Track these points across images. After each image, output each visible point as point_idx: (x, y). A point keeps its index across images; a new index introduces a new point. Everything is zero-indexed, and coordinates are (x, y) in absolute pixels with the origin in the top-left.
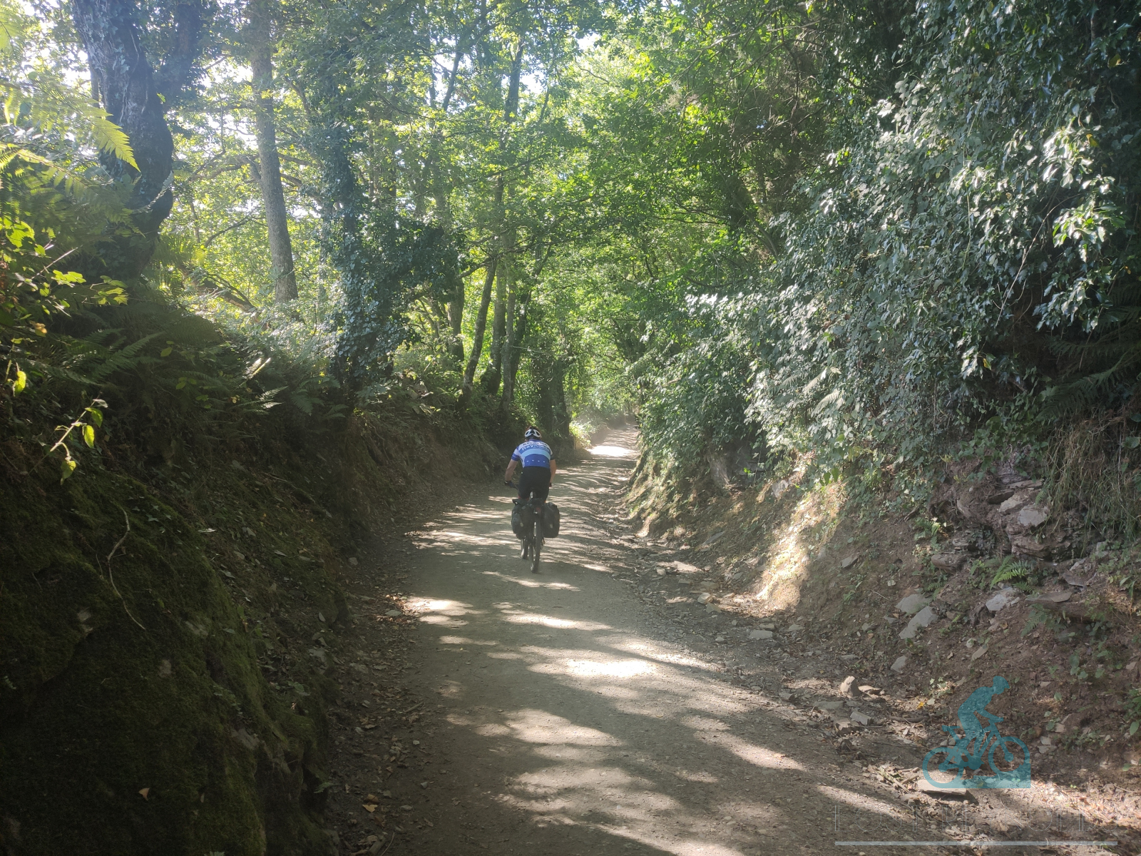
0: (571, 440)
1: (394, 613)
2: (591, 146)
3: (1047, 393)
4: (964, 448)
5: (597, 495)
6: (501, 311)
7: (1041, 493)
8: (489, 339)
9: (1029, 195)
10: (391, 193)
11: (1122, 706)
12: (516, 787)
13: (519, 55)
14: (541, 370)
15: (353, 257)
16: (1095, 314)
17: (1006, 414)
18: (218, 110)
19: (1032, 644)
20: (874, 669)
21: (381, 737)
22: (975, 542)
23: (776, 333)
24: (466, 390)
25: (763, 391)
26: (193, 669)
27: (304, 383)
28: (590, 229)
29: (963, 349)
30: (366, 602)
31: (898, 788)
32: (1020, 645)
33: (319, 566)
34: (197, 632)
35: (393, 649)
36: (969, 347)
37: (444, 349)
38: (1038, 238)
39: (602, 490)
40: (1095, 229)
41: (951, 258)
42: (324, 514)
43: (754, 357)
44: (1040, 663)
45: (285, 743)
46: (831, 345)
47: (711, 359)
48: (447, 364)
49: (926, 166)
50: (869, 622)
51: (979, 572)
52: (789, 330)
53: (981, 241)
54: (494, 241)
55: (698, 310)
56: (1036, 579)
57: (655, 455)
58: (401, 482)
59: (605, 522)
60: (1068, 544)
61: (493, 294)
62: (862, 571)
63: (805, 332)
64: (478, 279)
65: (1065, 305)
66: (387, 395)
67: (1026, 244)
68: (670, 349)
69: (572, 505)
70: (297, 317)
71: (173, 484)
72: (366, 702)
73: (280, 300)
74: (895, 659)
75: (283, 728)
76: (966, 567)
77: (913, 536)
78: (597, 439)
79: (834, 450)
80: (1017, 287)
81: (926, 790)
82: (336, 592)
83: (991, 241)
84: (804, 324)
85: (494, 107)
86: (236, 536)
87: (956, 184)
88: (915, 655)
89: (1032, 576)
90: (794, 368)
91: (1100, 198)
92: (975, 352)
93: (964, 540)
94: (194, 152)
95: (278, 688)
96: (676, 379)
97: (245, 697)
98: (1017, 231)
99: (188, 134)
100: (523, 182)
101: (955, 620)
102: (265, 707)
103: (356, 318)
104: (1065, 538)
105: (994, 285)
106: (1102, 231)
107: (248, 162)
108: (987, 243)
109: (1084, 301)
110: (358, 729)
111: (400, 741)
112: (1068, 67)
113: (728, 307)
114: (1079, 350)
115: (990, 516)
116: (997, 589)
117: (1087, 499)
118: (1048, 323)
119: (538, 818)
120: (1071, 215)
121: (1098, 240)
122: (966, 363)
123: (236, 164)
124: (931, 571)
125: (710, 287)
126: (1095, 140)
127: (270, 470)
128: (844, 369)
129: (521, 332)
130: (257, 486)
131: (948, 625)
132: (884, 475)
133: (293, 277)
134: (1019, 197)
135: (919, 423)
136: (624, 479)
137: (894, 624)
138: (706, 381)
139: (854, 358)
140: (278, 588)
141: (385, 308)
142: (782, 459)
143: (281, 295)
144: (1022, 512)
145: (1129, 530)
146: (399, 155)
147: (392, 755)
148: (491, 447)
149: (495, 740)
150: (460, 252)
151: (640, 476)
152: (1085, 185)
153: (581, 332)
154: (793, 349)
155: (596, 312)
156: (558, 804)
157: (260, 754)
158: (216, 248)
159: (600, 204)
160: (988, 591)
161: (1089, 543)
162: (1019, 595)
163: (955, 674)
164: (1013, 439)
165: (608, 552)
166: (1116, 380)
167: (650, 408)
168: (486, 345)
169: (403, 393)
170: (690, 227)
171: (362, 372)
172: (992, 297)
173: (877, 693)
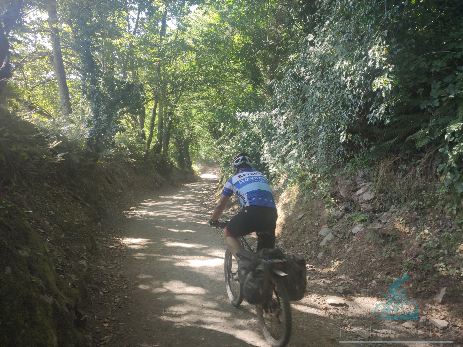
0: (192, 172)
1: (117, 245)
2: (196, 51)
3: (372, 149)
4: (342, 170)
5: (203, 194)
6: (161, 119)
7: (371, 187)
8: (156, 131)
9: (364, 71)
10: (112, 69)
11: (401, 267)
12: (168, 312)
13: (166, 12)
14: (179, 143)
15: (95, 96)
16: (388, 118)
17: (358, 157)
18: (33, 32)
19: (369, 245)
20: (311, 258)
21: (111, 296)
22: (348, 207)
23: (271, 127)
24: (147, 152)
25: (267, 150)
26: (21, 270)
27: (75, 150)
28: (197, 85)
29: (341, 132)
30: (105, 241)
31: (319, 303)
32: (364, 246)
33: (83, 226)
34: (23, 255)
35: (116, 259)
36: (343, 131)
37: (137, 135)
38: (367, 88)
39: (205, 192)
40: (388, 85)
41: (335, 96)
42: (86, 205)
43: (263, 137)
44: (372, 252)
45: (66, 300)
46: (292, 132)
47: (247, 138)
48: (138, 141)
49: (326, 60)
50: (309, 240)
51: (349, 218)
52: (276, 126)
53: (346, 89)
54: (157, 90)
55: (241, 118)
56: (370, 220)
57: (226, 177)
58: (120, 191)
59: (206, 205)
60: (381, 206)
61: (157, 112)
62: (306, 220)
63: (282, 127)
64: (151, 105)
65: (378, 114)
66: (113, 154)
67: (363, 91)
68: (231, 134)
69: (193, 198)
70: (72, 122)
71: (15, 193)
72: (105, 282)
73: (65, 115)
74: (318, 253)
75: (65, 294)
76: (344, 217)
77: (324, 206)
78: (203, 171)
79: (294, 173)
80: (360, 107)
81: (329, 303)
82: (91, 237)
83: (350, 89)
84: (282, 124)
85: (155, 34)
86: (45, 215)
87: (336, 67)
88: (326, 252)
89: (369, 219)
90: (279, 141)
91: (389, 73)
92: (345, 133)
93: (343, 206)
94: (23, 50)
95: (64, 277)
96: (233, 146)
97: (47, 281)
98: (360, 86)
99: (19, 42)
100: (168, 65)
101: (341, 237)
102: (57, 285)
103: (97, 122)
104: (380, 204)
105: (352, 107)
106: (390, 85)
107: (48, 55)
108: (348, 90)
109: (384, 112)
110: (101, 293)
111: (119, 297)
112: (377, 22)
113: (253, 117)
114: (383, 132)
115: (352, 197)
116: (356, 225)
117: (387, 189)
118: (371, 121)
119: (177, 324)
120: (379, 80)
121: (389, 89)
122: (342, 137)
123: (42, 56)
124: (331, 219)
125: (246, 109)
126: (387, 50)
127: (61, 186)
128: (298, 141)
129: (170, 128)
130: (56, 193)
131: (338, 239)
132: (313, 182)
133: (70, 104)
134: (360, 72)
135: (325, 161)
136: (214, 187)
137: (318, 240)
138: (245, 147)
139: (301, 136)
140: (65, 236)
141: (110, 117)
142: (275, 177)
143: (65, 112)
144: (364, 195)
145: (402, 200)
146: (115, 53)
147: (115, 303)
148: (158, 176)
149: (160, 294)
150: (142, 94)
151: (220, 186)
152: (384, 68)
153: (195, 128)
154: (278, 133)
155: (201, 119)
156: (185, 318)
157: (54, 305)
158: (35, 92)
159: (201, 75)
160: (353, 226)
161: (389, 206)
162: (364, 227)
163: (341, 258)
164: (360, 167)
165: (207, 216)
166: (397, 143)
167: (224, 158)
168: (155, 133)
169: (120, 153)
170: (238, 85)
171: (101, 144)
172: (351, 111)
173: (311, 267)
